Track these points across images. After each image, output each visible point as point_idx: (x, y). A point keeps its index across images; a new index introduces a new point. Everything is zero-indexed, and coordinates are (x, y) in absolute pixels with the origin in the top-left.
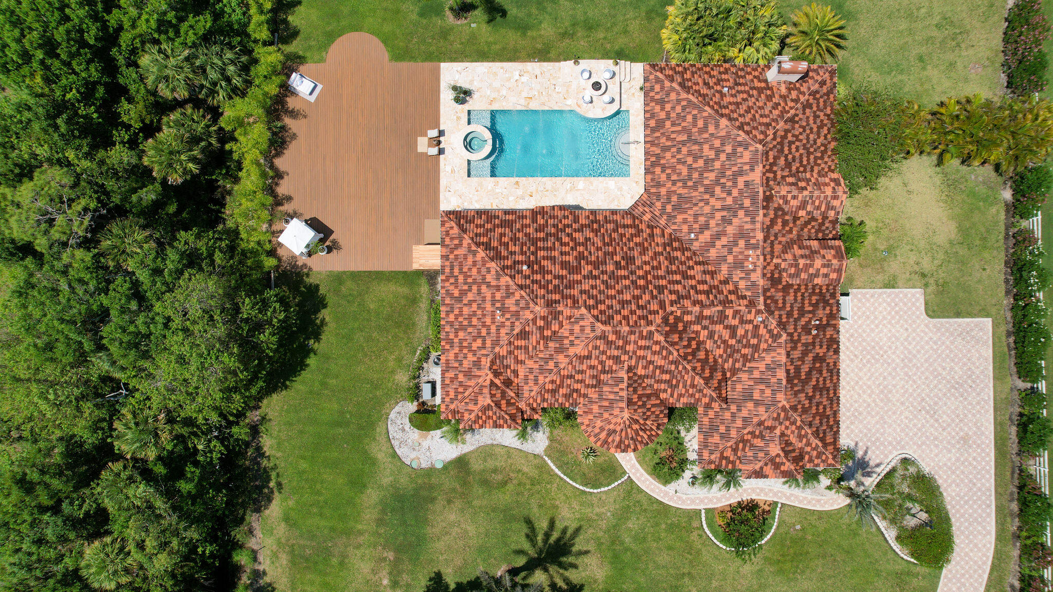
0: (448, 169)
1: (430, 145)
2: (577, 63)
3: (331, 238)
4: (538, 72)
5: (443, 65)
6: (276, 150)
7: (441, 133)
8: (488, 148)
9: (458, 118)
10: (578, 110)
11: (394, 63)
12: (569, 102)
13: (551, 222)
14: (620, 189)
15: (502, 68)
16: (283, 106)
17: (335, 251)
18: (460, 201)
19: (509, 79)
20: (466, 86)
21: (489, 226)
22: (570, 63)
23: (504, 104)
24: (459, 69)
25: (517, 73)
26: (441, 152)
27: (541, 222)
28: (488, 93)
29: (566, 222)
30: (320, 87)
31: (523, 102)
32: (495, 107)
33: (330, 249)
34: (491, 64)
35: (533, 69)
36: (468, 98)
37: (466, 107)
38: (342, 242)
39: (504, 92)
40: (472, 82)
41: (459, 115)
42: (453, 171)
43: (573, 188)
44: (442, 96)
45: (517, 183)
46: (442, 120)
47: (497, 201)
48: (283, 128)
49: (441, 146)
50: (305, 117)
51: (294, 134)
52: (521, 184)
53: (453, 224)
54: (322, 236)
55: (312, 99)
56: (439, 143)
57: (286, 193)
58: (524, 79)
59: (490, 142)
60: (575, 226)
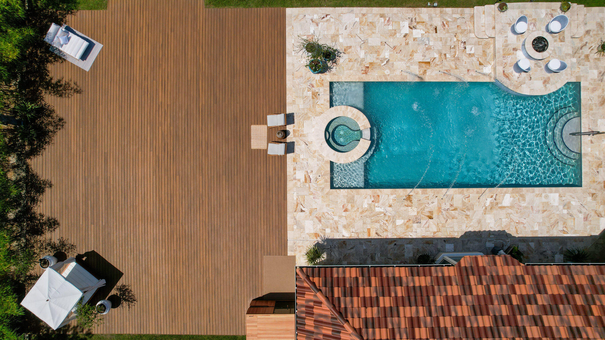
0: (300, 175)
1: (271, 140)
2: (502, 8)
3: (119, 284)
4: (437, 22)
5: (289, 11)
6: (31, 144)
7: (290, 119)
8: (364, 145)
9: (315, 95)
10: (506, 82)
11: (212, 9)
12: (488, 70)
13: (495, 290)
14: (567, 206)
15: (382, 16)
16: (42, 79)
17: (125, 304)
18: (319, 226)
19: (393, 34)
20: (325, 42)
21: (386, 302)
22: (493, 8)
23: (387, 72)
24: (316, 17)
25: (406, 24)
26: (290, 148)
27: (479, 290)
28: (362, 55)
29: (522, 289)
30: (98, 47)
31: (416, 69)
32: (373, 77)
33: (116, 302)
34: (365, 10)
35: (431, 18)
36: (329, 64)
37: (327, 77)
38: (135, 290)
39: (386, 54)
40: (335, 37)
41: (316, 89)
42: (307, 179)
43: (495, 205)
44: (289, 60)
45: (409, 198)
46: (289, 98)
47: (377, 225)
48: (42, 111)
49: (289, 139)
50: (78, 91)
51: (61, 120)
52: (414, 200)
53: (320, 297)
54: (103, 282)
55: (87, 65)
56: (286, 133)
57: (47, 214)
58: (418, 33)
59: (367, 134)
60: (541, 299)
